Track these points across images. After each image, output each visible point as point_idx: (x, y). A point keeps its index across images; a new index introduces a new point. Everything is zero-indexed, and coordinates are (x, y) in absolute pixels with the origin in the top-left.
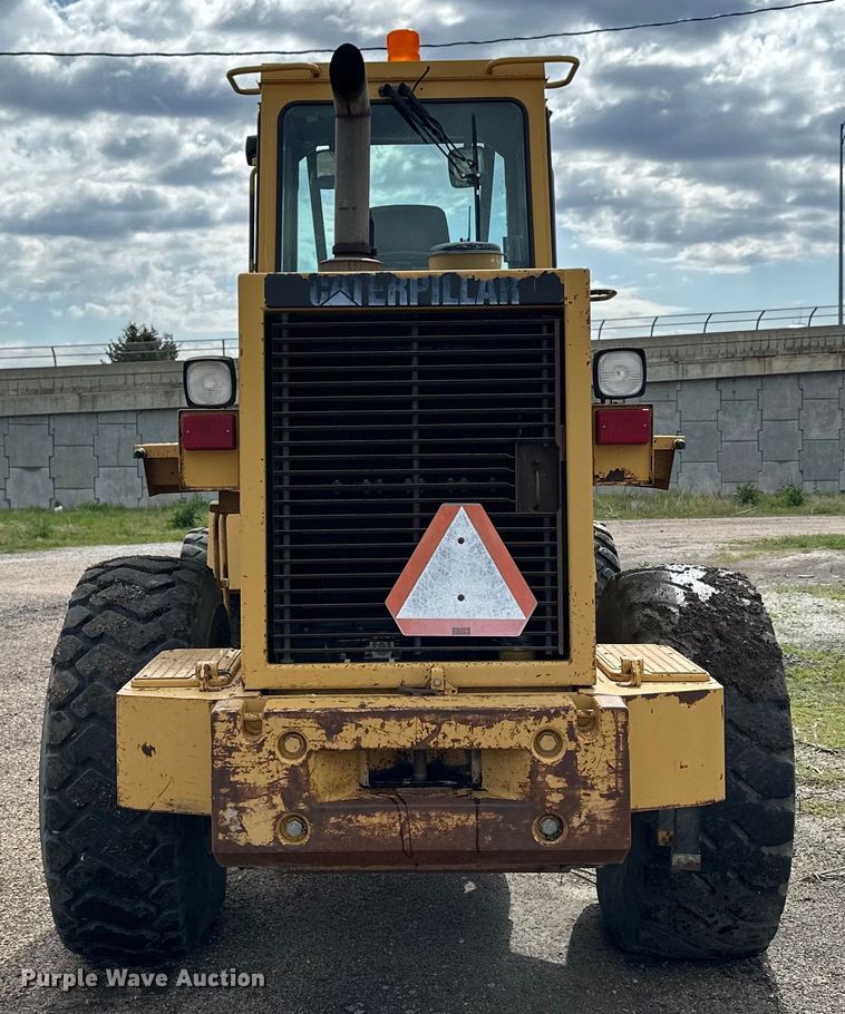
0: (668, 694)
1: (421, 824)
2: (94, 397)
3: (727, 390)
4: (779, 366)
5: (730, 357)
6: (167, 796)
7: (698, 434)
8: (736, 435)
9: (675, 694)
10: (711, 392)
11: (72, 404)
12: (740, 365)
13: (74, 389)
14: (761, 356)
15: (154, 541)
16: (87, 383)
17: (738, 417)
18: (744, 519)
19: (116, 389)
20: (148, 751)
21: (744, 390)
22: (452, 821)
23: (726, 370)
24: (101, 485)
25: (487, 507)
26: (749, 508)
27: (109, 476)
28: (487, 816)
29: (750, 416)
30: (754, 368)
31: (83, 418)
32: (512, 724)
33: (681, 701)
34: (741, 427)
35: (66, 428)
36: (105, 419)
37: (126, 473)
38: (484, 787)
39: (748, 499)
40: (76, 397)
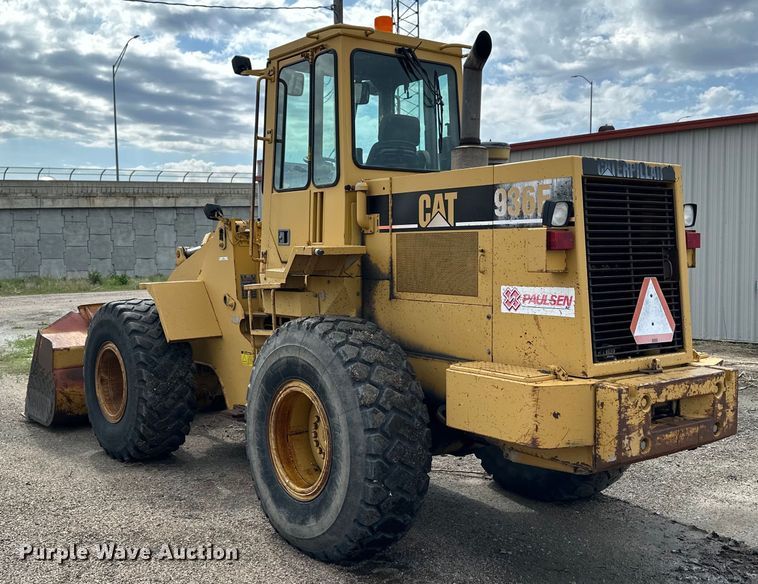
3: (68, 216)
4: (98, 203)
5: (70, 196)
6: (566, 440)
7: (51, 242)
8: (74, 243)
10: (58, 217)
12: (76, 201)
14: (89, 196)
17: (75, 232)
18: (96, 293)
20: (556, 415)
21: (78, 216)
23: (67, 203)
26: (97, 286)
29: (83, 232)
30: (84, 203)
34: (77, 238)
38: (681, 414)
39: (96, 280)
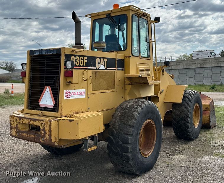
0: (67, 120)
1: (29, 136)
2: (203, 65)
9: (68, 120)
11: (199, 66)
13: (200, 63)
15: (205, 92)
16: (202, 62)
19: (208, 63)
22: (32, 136)
24: (204, 81)
25: (51, 87)
27: (206, 79)
28: (36, 136)
31: (201, 68)
32: (38, 122)
33: (69, 121)
35: (198, 70)
36: (205, 68)
37: (209, 79)
40: (200, 65)
